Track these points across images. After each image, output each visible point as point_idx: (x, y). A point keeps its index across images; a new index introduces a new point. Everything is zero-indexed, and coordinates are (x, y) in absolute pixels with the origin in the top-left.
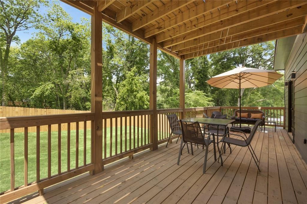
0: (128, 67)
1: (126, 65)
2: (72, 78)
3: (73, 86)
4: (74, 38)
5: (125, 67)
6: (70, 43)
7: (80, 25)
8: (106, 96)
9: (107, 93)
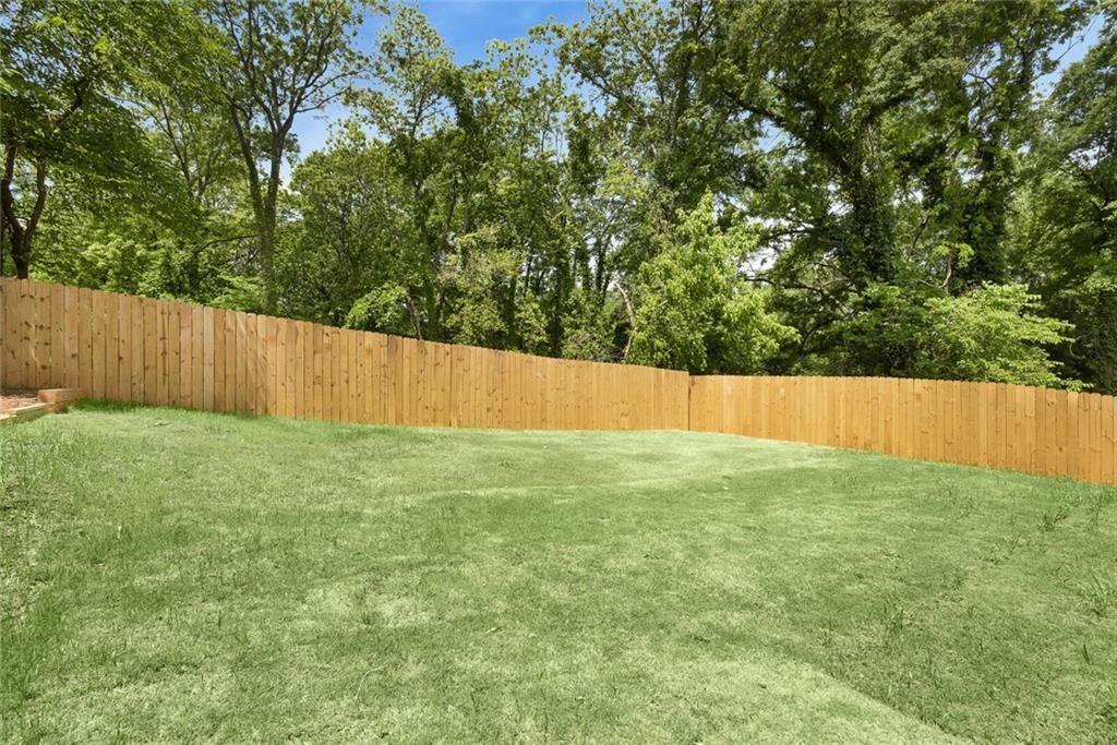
0: (663, 206)
1: (654, 196)
2: (465, 263)
3: (467, 289)
4: (465, 118)
5: (652, 206)
6: (450, 138)
7: (484, 69)
8: (568, 326)
9: (574, 317)
